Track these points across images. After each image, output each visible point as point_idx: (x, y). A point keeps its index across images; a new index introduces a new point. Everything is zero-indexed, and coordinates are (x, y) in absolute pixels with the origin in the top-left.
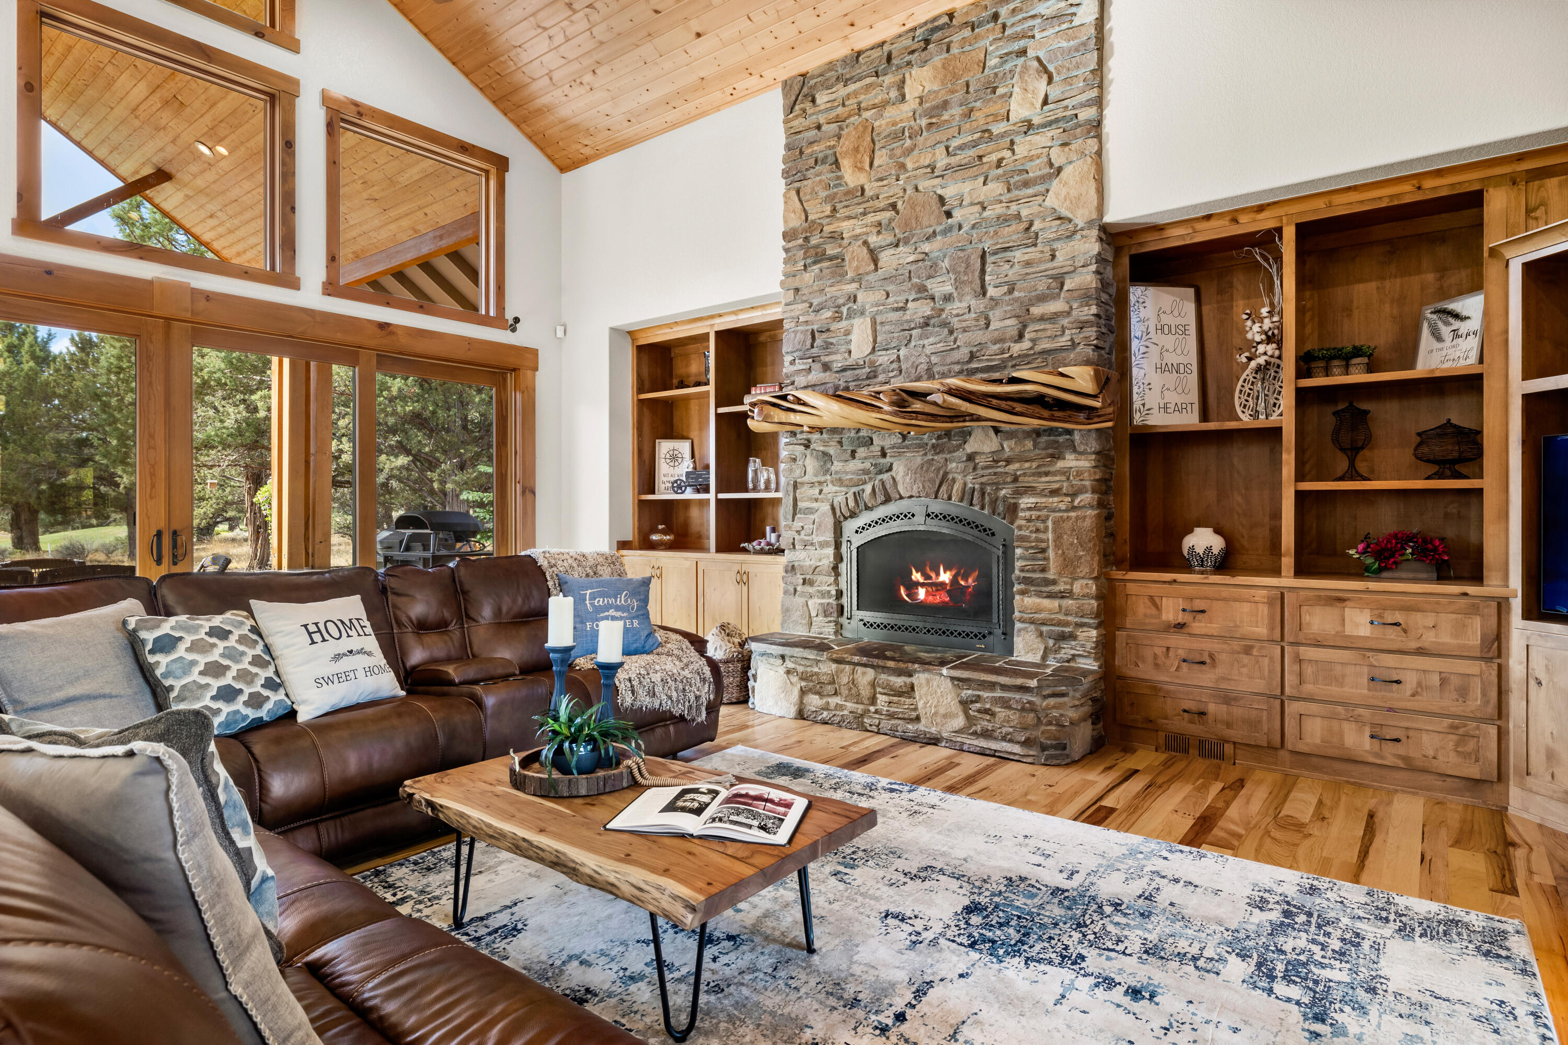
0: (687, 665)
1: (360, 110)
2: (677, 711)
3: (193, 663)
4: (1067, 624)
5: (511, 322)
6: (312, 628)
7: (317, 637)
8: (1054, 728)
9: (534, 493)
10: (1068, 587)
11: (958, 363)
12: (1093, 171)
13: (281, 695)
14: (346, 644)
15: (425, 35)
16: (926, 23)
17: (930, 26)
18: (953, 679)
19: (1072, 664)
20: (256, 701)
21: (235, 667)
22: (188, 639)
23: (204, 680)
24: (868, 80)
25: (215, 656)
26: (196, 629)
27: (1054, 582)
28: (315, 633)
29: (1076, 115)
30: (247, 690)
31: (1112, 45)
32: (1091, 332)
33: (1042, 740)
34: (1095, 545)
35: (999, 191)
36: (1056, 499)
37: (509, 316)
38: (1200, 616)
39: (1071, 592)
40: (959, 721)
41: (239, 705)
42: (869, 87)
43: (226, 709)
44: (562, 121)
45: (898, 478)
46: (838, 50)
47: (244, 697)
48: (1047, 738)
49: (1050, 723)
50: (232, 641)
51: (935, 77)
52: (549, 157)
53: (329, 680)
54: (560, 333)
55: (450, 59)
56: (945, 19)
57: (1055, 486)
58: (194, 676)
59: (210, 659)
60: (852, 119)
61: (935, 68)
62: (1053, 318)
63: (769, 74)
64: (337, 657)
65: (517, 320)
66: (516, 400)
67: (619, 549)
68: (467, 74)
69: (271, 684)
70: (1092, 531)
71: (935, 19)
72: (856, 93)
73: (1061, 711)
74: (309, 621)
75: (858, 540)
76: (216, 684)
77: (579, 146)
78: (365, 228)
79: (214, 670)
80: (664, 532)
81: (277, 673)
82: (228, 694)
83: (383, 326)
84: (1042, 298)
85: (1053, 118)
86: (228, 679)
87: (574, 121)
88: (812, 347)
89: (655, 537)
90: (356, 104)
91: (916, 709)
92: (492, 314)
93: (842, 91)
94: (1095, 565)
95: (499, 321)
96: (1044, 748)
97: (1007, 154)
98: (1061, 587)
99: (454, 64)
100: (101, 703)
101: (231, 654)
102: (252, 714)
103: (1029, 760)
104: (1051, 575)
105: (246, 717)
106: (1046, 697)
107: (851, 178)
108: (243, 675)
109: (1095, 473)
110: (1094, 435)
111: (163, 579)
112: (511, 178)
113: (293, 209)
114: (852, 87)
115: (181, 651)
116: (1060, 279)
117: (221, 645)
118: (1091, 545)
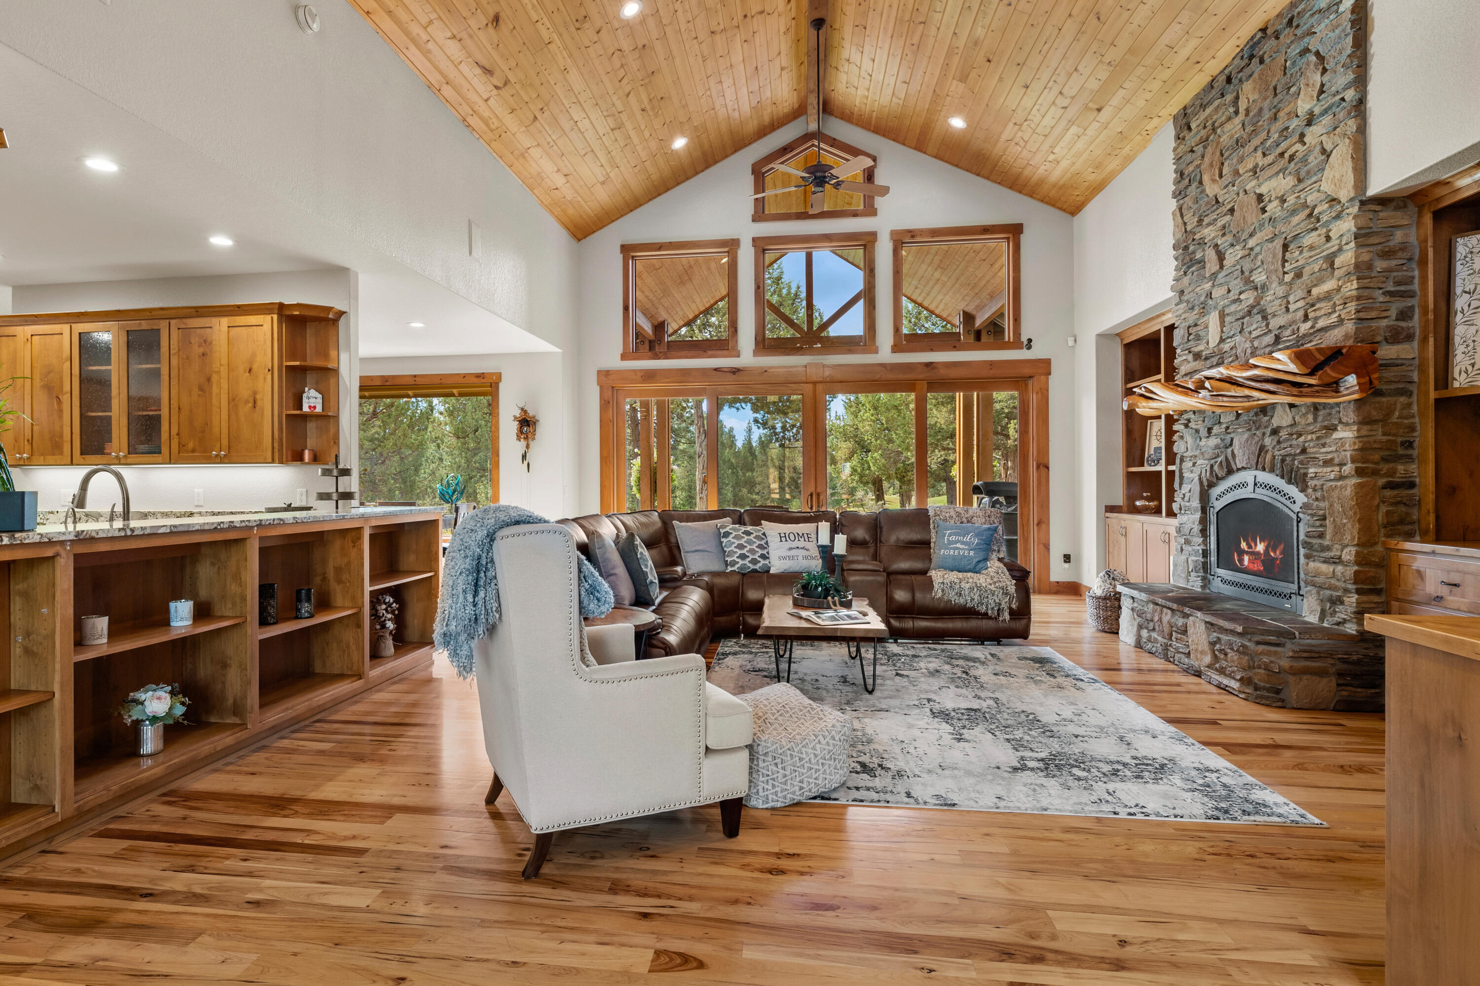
0: (995, 583)
1: (912, 233)
2: (983, 609)
3: (734, 543)
4: (1335, 588)
5: (1025, 343)
6: (783, 535)
7: (783, 539)
8: (1262, 671)
9: (1047, 468)
10: (1338, 553)
11: (1269, 345)
12: (1351, 151)
13: (767, 562)
14: (796, 544)
15: (957, 166)
16: (1248, 43)
17: (1251, 43)
18: (1206, 622)
19: (1341, 628)
20: (754, 562)
21: (749, 547)
22: (734, 534)
23: (735, 550)
24: (1217, 103)
25: (742, 542)
26: (738, 530)
27: (1328, 548)
28: (783, 537)
29: (1343, 99)
30: (751, 557)
31: (1373, 19)
32: (1352, 306)
33: (1256, 681)
34: (1355, 513)
35: (1292, 183)
36: (1329, 469)
37: (1024, 339)
38: (1455, 589)
39: (1340, 558)
40: (1208, 659)
41: (746, 562)
42: (1217, 109)
43: (741, 562)
44: (1054, 186)
45: (1236, 452)
46: (1201, 80)
47: (749, 559)
48: (1260, 680)
49: (1259, 668)
50: (752, 537)
51: (1254, 88)
52: (1061, 209)
53: (784, 558)
54: (1071, 342)
55: (974, 173)
56: (1260, 35)
57: (1329, 456)
58: (732, 548)
59: (740, 542)
60: (1212, 137)
61: (1254, 81)
62: (1328, 296)
63: (1164, 113)
64: (791, 549)
65: (1030, 341)
66: (1034, 399)
67: (1106, 511)
68: (988, 178)
69: (763, 557)
70: (1352, 499)
71: (1252, 38)
72: (1210, 116)
73: (1272, 659)
74: (782, 532)
75: (1219, 505)
76: (739, 552)
77: (1074, 197)
78: (987, 278)
79: (741, 547)
80: (1148, 499)
81: (768, 553)
82: (743, 557)
83: (929, 365)
84: (1320, 281)
85: (1326, 106)
86: (744, 551)
87: (1061, 183)
88: (1188, 340)
89: (1138, 503)
90: (909, 231)
91: (1188, 646)
92: (1011, 340)
93: (1203, 115)
94: (1356, 534)
95: (1016, 344)
96: (1256, 688)
97: (1298, 146)
98: (1334, 553)
99: (978, 175)
100: (705, 554)
101: (750, 542)
102: (752, 567)
103: (1242, 696)
104: (1326, 542)
105: (749, 567)
106: (1258, 643)
107: (1211, 189)
108: (752, 551)
109: (1355, 443)
110: (1352, 406)
111: (745, 511)
112: (1024, 238)
113: (874, 307)
114: (1208, 111)
115: (730, 538)
116: (1330, 260)
117: (746, 537)
118: (1351, 513)
